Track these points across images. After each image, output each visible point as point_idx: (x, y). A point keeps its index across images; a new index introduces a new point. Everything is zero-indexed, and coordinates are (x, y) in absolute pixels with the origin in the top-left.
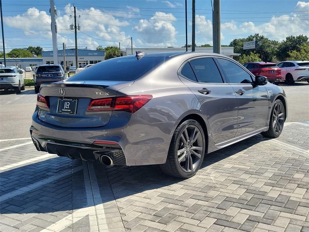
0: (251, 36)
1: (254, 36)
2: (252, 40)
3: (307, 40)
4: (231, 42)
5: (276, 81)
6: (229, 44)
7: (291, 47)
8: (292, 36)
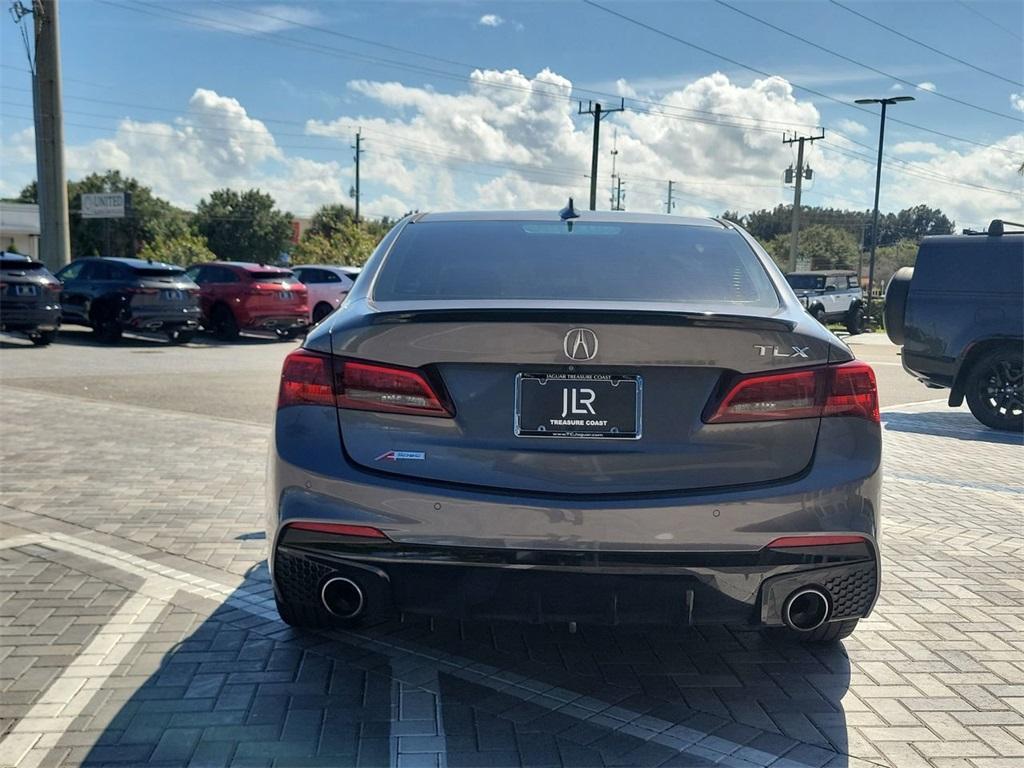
0: (95, 175)
1: (107, 177)
2: (99, 189)
3: (270, 206)
4: (24, 188)
5: (294, 325)
6: (16, 195)
7: (228, 222)
8: (228, 190)
